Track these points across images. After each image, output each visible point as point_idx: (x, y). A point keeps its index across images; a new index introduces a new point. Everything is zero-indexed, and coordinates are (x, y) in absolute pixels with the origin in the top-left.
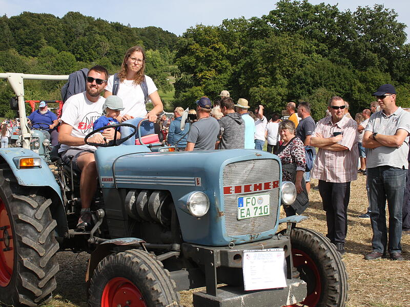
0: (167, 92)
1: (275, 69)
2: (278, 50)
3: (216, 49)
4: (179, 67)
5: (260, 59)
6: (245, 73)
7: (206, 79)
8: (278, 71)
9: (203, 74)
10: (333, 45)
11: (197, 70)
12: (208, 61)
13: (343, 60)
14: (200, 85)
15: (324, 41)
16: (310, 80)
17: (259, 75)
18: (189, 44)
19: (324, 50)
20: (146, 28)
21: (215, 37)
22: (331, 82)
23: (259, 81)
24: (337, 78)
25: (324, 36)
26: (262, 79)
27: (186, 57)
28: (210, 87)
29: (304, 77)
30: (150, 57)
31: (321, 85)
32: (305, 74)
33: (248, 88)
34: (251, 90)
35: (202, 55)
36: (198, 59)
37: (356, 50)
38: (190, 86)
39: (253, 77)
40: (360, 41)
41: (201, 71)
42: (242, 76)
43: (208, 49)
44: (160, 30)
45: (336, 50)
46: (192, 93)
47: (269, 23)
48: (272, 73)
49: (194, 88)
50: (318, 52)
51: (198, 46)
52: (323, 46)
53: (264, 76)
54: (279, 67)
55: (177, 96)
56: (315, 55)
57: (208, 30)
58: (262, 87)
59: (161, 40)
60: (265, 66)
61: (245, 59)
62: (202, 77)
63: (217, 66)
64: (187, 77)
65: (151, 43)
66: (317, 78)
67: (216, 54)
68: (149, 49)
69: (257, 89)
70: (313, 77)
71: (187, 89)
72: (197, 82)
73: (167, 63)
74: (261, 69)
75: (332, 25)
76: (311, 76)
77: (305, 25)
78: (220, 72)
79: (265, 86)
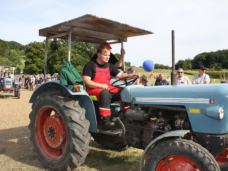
0: (20, 65)
1: (63, 58)
2: (64, 51)
3: (41, 50)
4: (27, 56)
5: (57, 54)
6: (52, 59)
7: (37, 61)
8: (64, 59)
9: (36, 59)
10: (83, 51)
11: (33, 58)
12: (38, 55)
13: (87, 56)
14: (35, 63)
15: (80, 49)
16: (75, 63)
17: (57, 60)
18: (31, 48)
19: (80, 53)
20: (10, 42)
21: (41, 46)
22: (83, 64)
23: (57, 63)
24: (85, 62)
25: (80, 48)
26: (58, 62)
27: (29, 53)
28: (39, 64)
29: (73, 62)
30: (12, 52)
31: (79, 64)
32: (74, 61)
33: (53, 65)
34: (54, 66)
35: (36, 52)
36: (34, 53)
37: (91, 53)
38: (31, 64)
39: (55, 61)
40: (92, 50)
41: (35, 58)
42: (51, 61)
43: (38, 50)
44: (16, 43)
45: (84, 53)
46: (32, 66)
47: (60, 42)
48: (62, 60)
49: (33, 64)
50: (78, 53)
51: (34, 49)
52: (80, 51)
53: (59, 61)
54: (64, 58)
55: (26, 67)
56: (77, 54)
57: (38, 43)
58: (58, 65)
59: (16, 46)
60: (59, 57)
61: (52, 55)
62: (36, 61)
63: (41, 57)
64: (30, 60)
65: (13, 47)
66: (78, 62)
67: (41, 52)
68: (11, 49)
69: (56, 65)
70: (76, 62)
71: (30, 65)
72: (34, 62)
73: (19, 55)
74: (58, 58)
75: (83, 44)
76: (76, 61)
77: (73, 44)
78: (42, 59)
79: (59, 64)
